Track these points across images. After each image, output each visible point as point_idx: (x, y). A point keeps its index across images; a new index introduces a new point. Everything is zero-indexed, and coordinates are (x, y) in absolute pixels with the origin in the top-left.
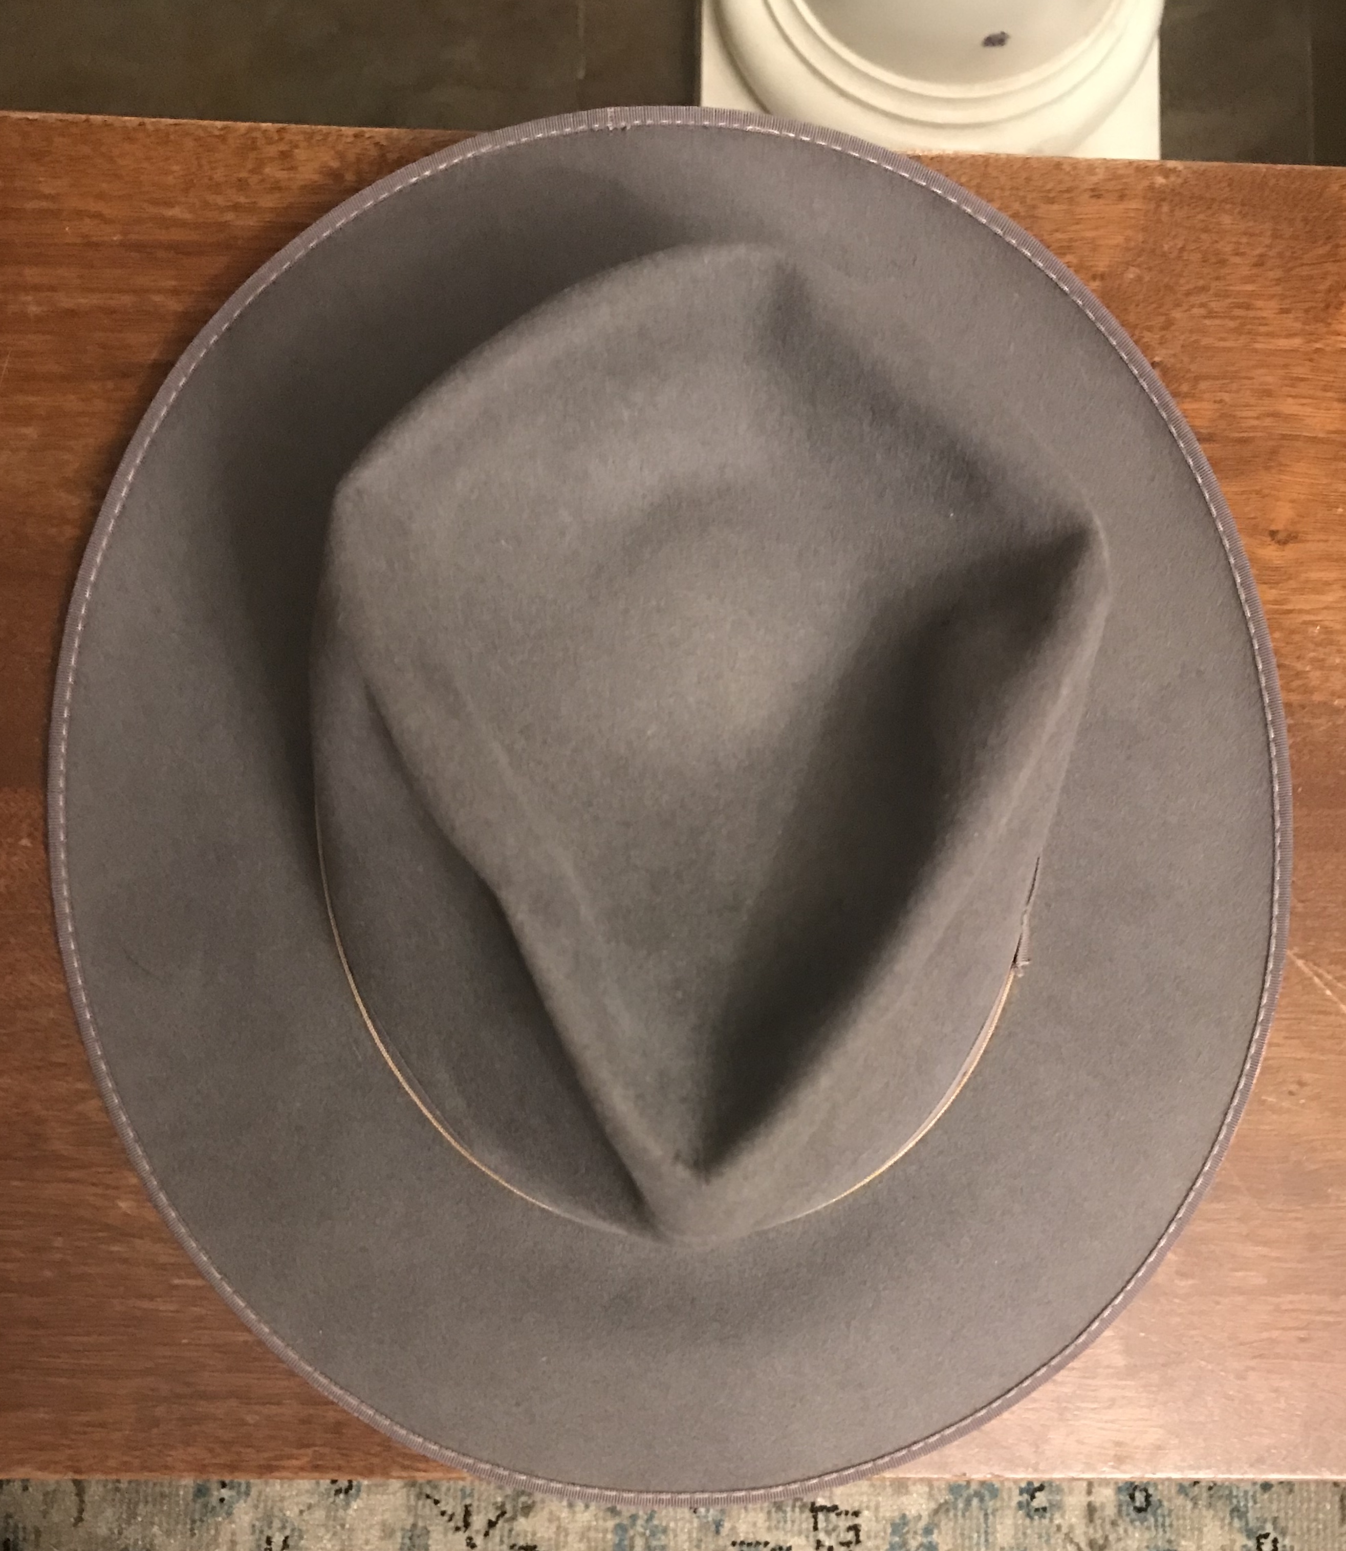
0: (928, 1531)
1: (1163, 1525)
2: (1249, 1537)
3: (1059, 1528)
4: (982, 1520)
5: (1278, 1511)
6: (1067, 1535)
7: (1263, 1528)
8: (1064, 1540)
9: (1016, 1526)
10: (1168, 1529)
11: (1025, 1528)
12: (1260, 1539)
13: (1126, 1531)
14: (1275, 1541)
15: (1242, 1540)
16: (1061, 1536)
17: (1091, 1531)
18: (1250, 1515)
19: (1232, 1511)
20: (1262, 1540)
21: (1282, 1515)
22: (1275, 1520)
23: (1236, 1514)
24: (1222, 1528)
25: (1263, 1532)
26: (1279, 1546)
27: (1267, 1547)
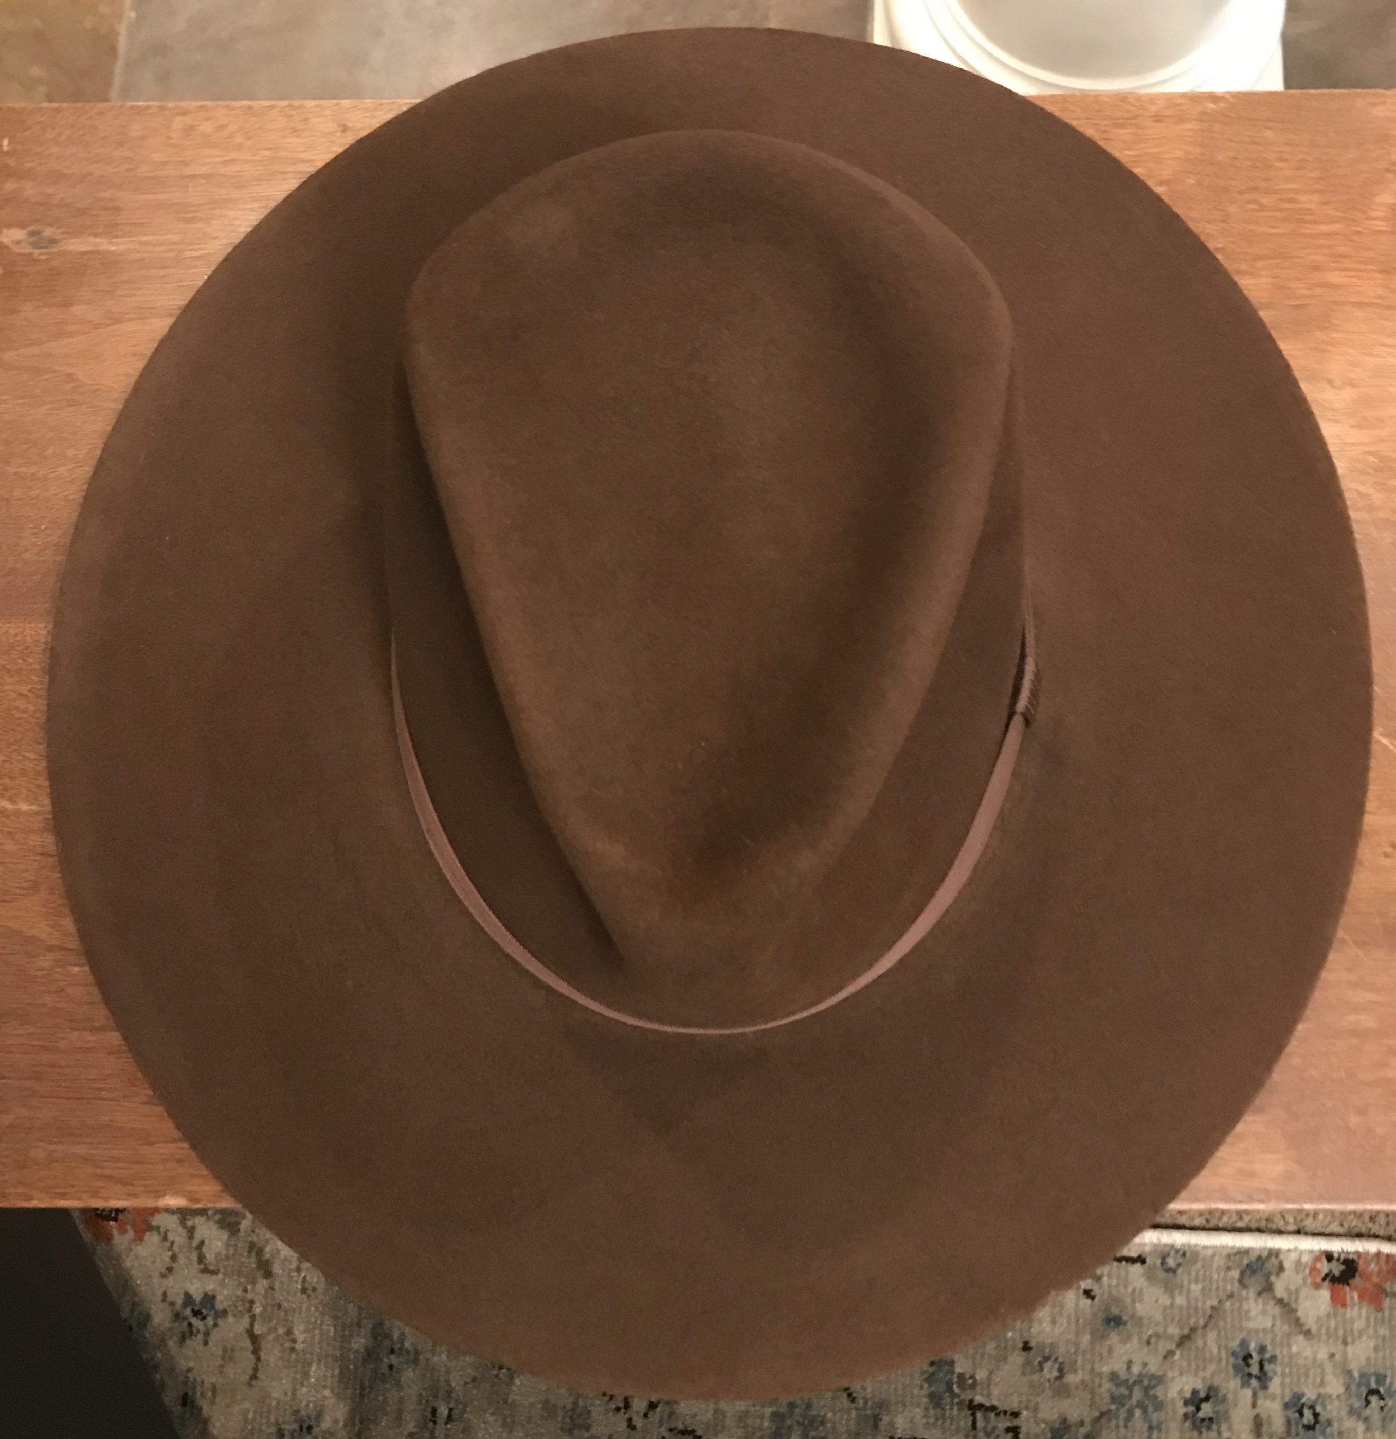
4: (1145, 1432)
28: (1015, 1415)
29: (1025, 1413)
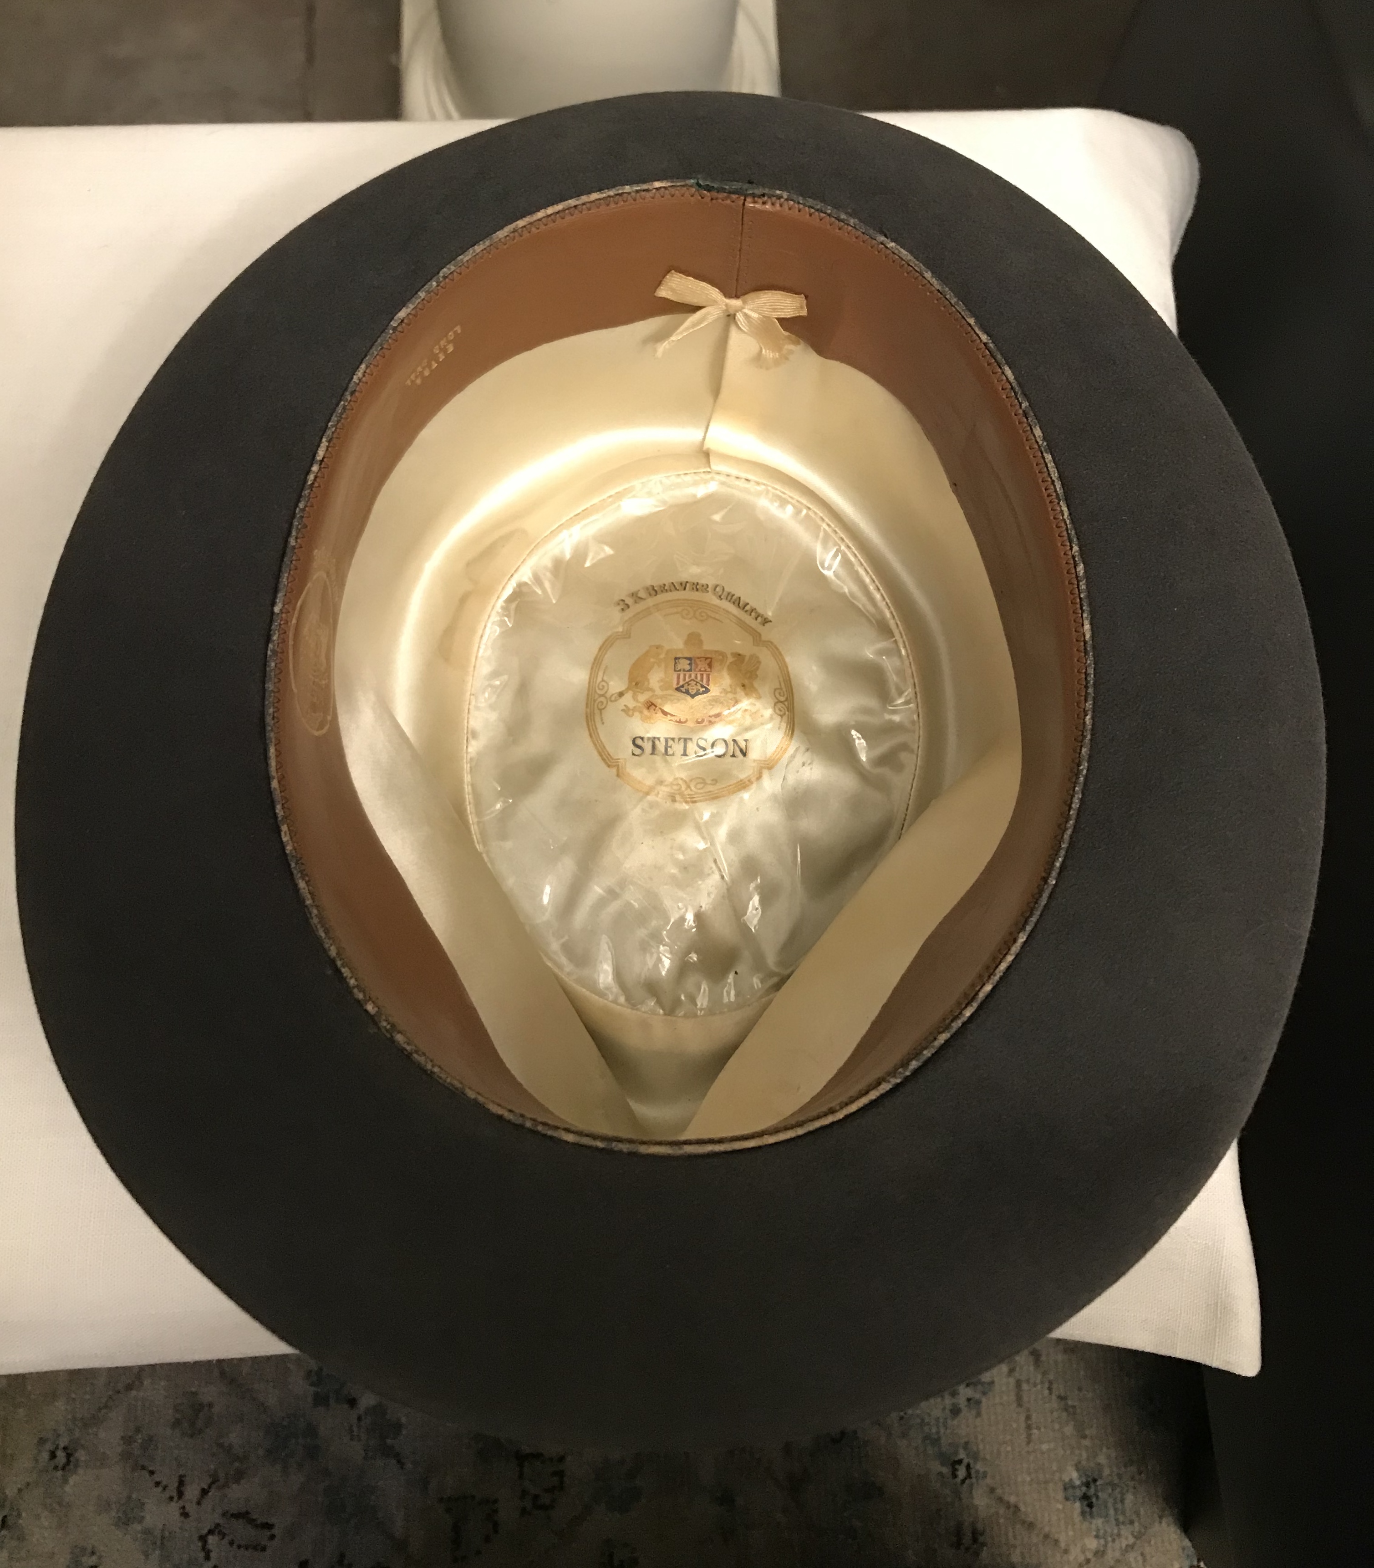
0: (631, 1476)
1: (858, 1456)
2: (943, 1463)
5: (969, 1436)
6: (766, 1469)
7: (956, 1453)
8: (763, 1477)
10: (863, 1460)
12: (954, 1465)
13: (824, 1463)
14: (968, 1467)
15: (936, 1466)
16: (761, 1469)
17: (788, 1464)
18: (943, 1441)
19: (926, 1438)
20: (957, 1467)
21: (973, 1441)
22: (965, 1447)
23: (929, 1441)
24: (918, 1456)
25: (956, 1459)
26: (973, 1471)
27: (962, 1472)
28: (561, 1459)
29: (569, 1458)
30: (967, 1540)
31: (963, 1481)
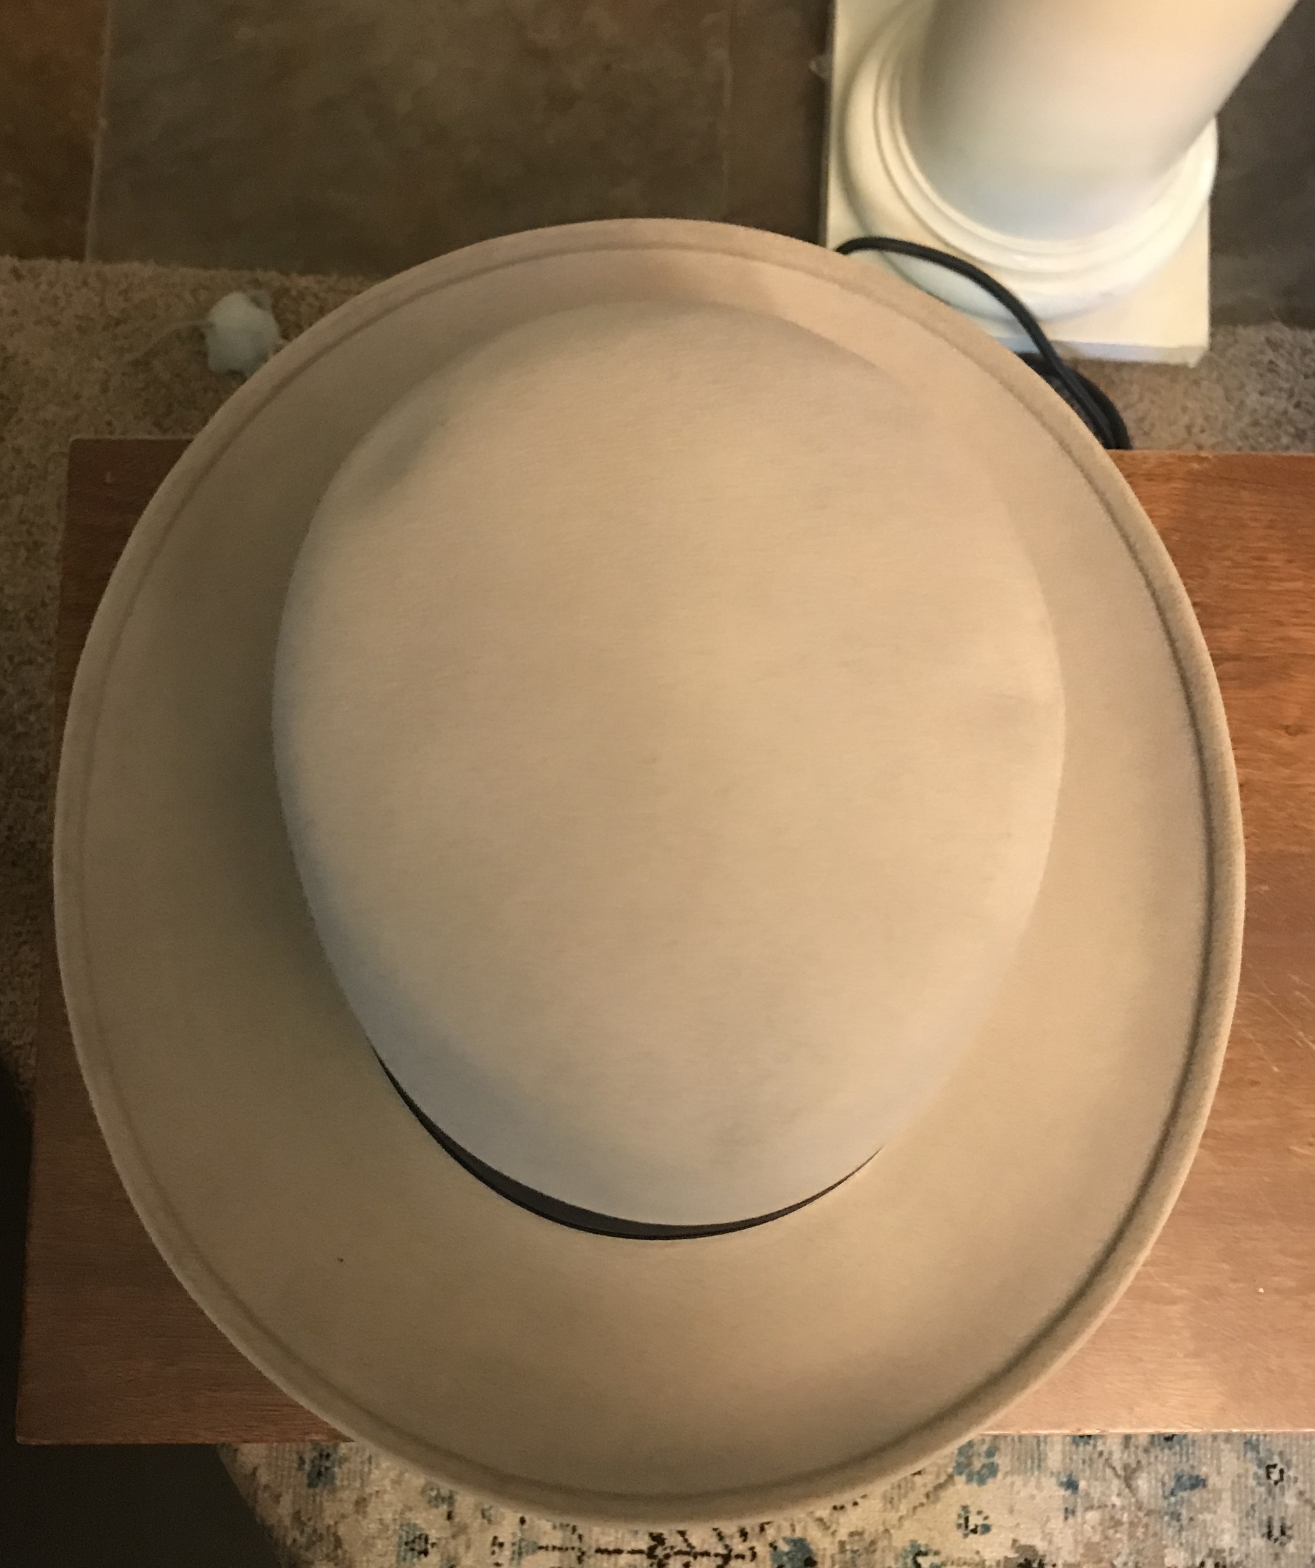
0: (990, 1453)
1: (1187, 1453)
2: (1259, 1466)
3: (1101, 1454)
4: (1035, 1447)
5: (1285, 1445)
6: (1107, 1460)
7: (1271, 1459)
8: (1104, 1466)
9: (1063, 1452)
10: (1191, 1457)
11: (1070, 1451)
12: (1269, 1468)
13: (1156, 1457)
14: (1282, 1471)
15: (1253, 1468)
16: (1102, 1460)
17: (1125, 1456)
18: (1261, 1448)
19: (1246, 1443)
20: (1272, 1470)
21: (1288, 1450)
22: (1281, 1454)
23: (1249, 1446)
24: (1238, 1458)
25: (1271, 1463)
26: (1285, 1476)
27: (1275, 1476)
30: (1276, 1533)
31: (1276, 1483)
